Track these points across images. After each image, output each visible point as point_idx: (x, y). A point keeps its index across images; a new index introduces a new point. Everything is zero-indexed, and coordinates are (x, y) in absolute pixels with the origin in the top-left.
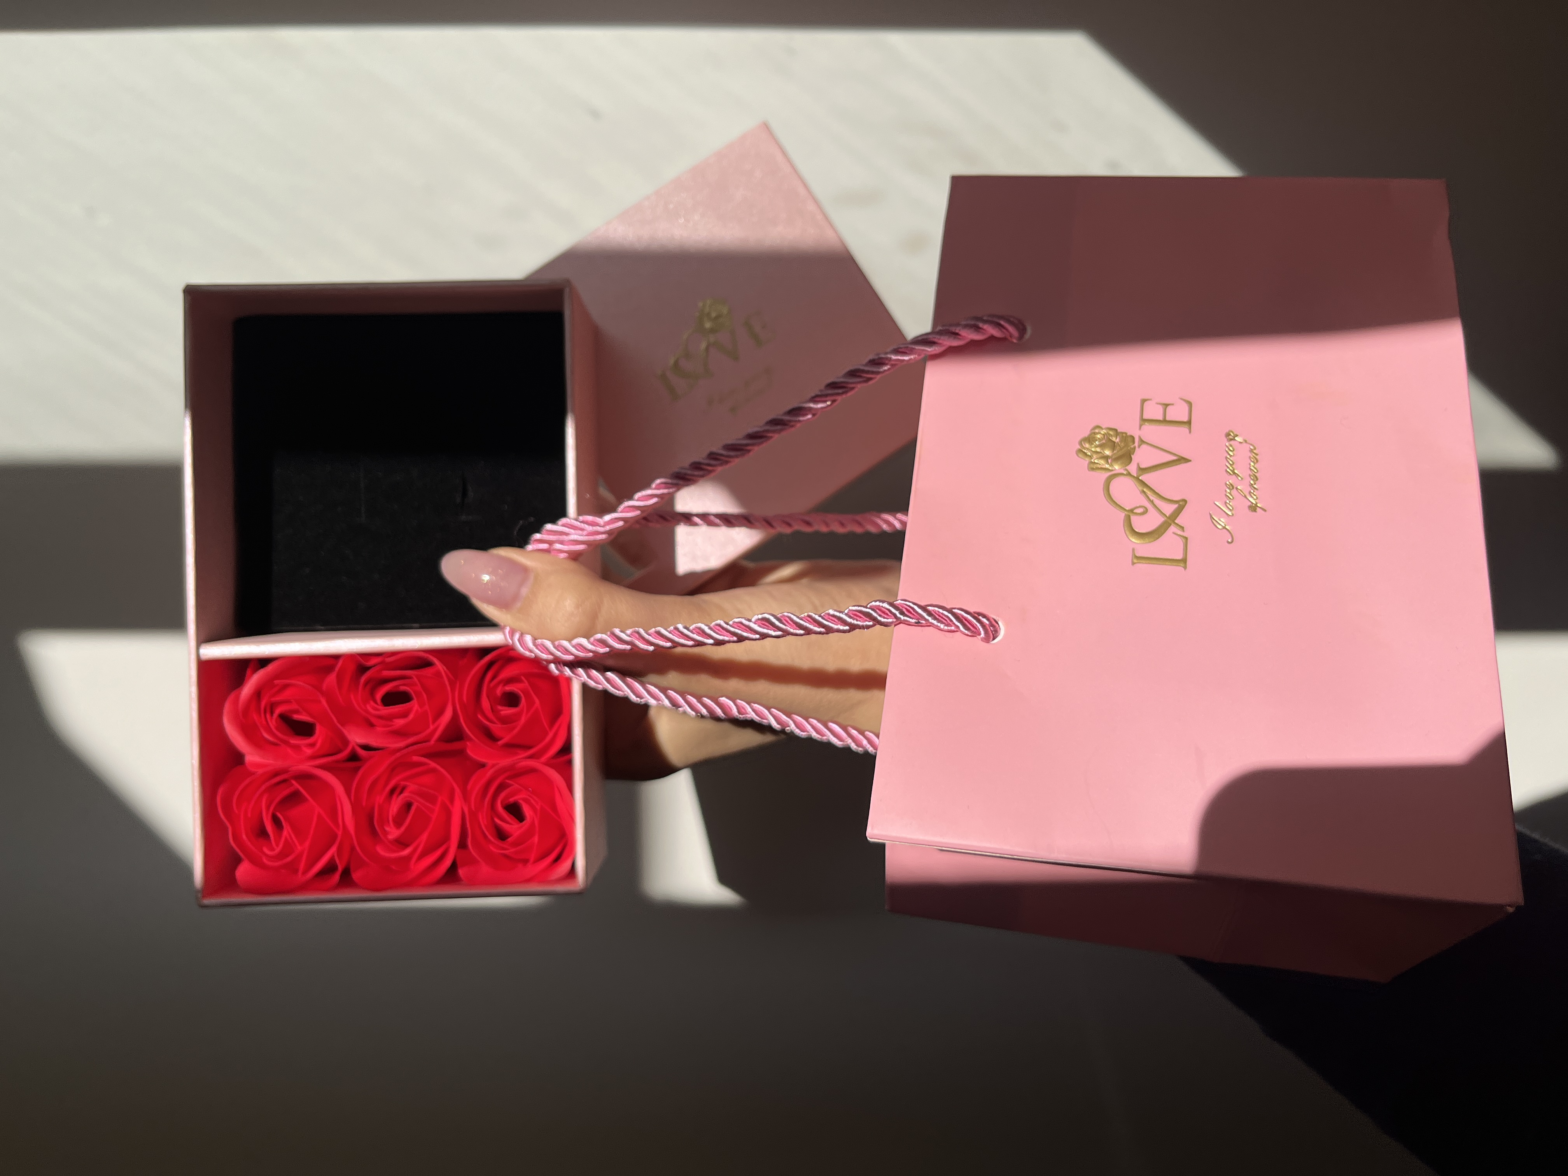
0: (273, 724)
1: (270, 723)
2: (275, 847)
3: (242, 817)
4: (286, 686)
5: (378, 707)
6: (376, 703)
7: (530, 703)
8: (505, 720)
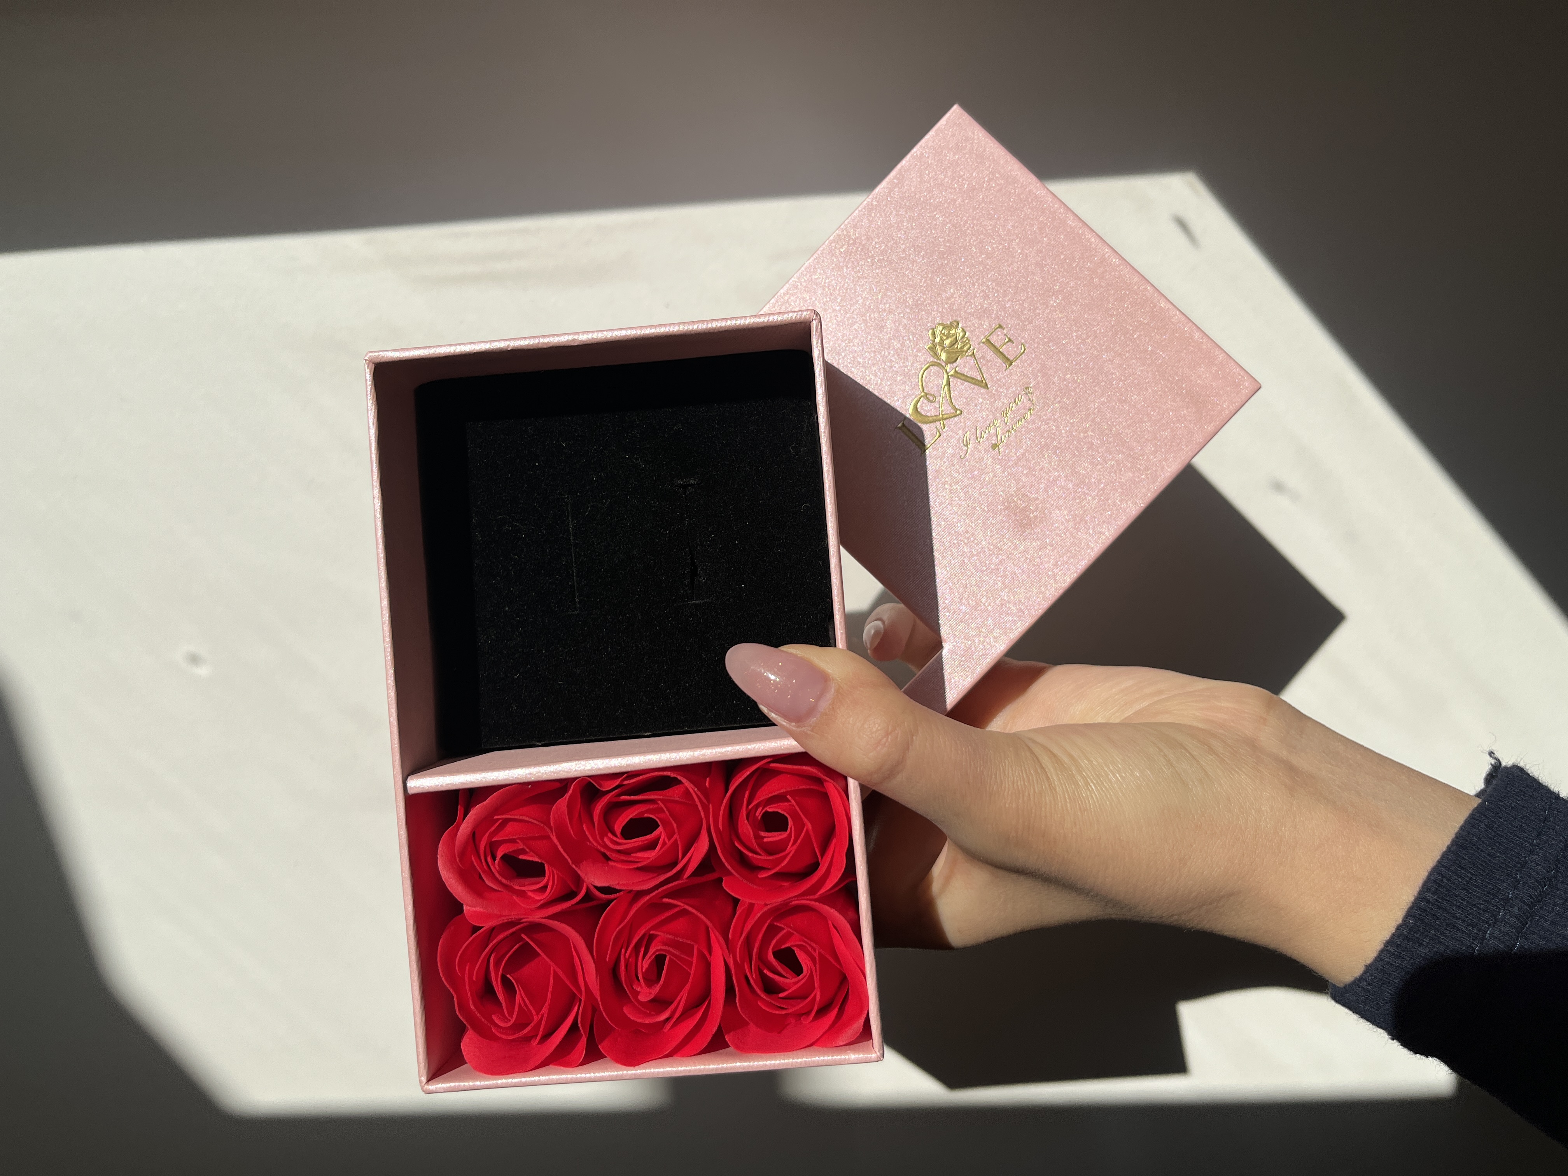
0: (495, 867)
1: (492, 867)
2: (510, 1018)
3: (467, 980)
4: (506, 822)
5: (618, 840)
6: (614, 834)
7: (800, 826)
8: (771, 849)
